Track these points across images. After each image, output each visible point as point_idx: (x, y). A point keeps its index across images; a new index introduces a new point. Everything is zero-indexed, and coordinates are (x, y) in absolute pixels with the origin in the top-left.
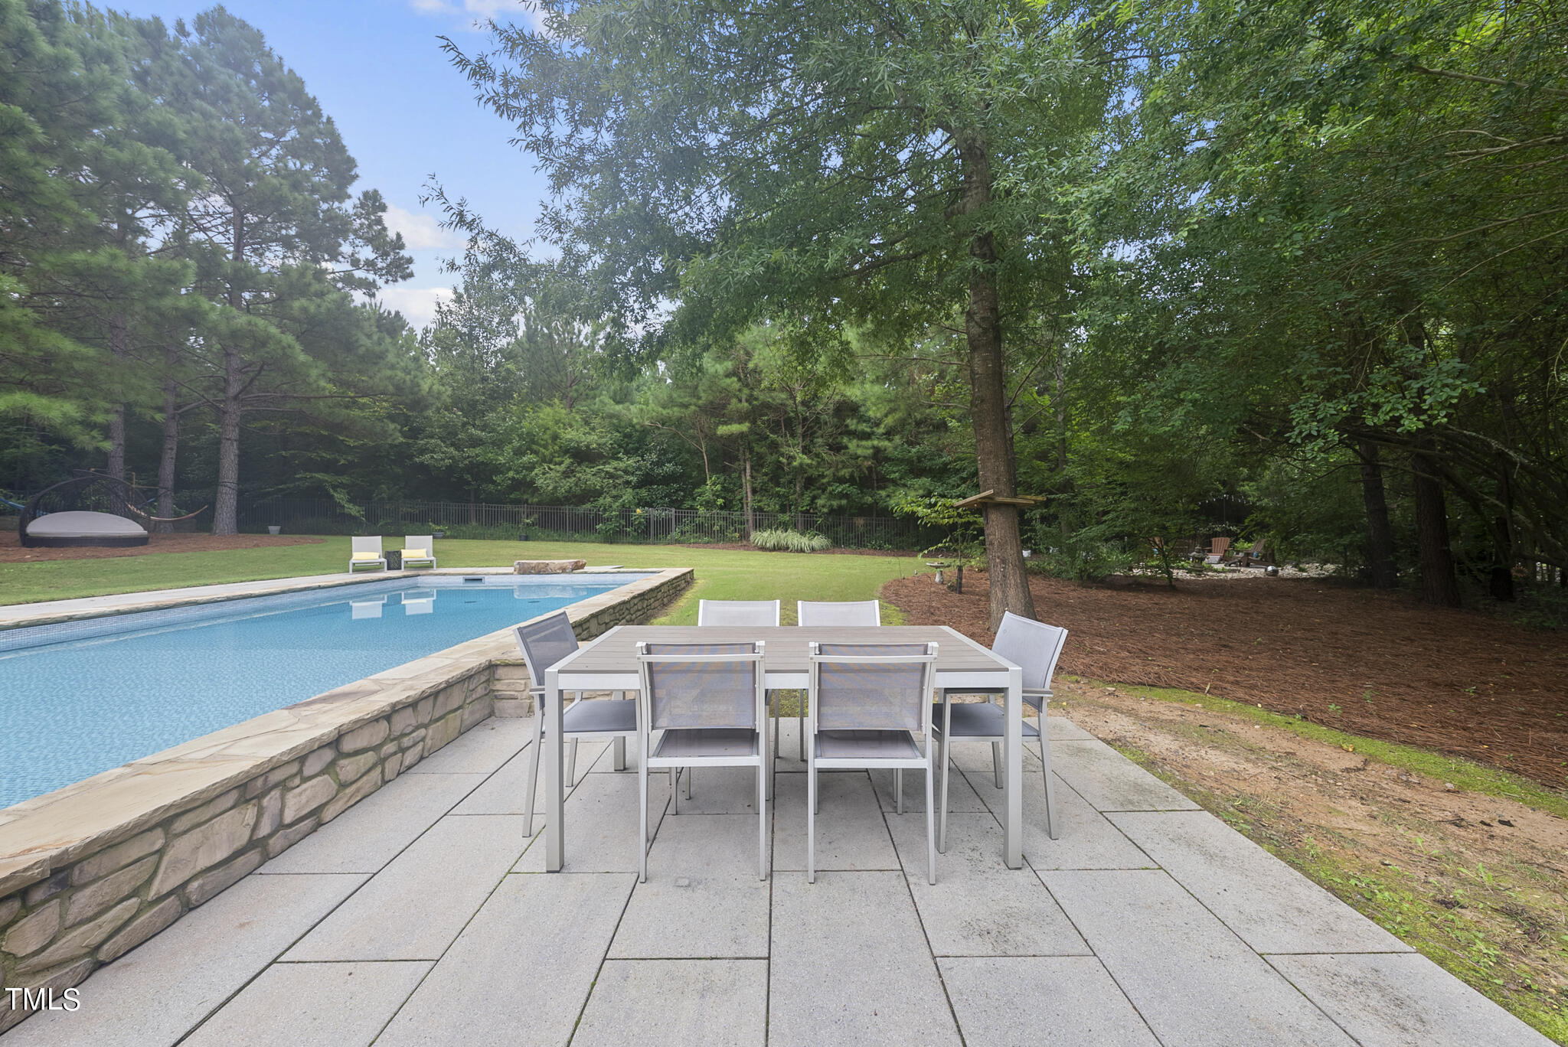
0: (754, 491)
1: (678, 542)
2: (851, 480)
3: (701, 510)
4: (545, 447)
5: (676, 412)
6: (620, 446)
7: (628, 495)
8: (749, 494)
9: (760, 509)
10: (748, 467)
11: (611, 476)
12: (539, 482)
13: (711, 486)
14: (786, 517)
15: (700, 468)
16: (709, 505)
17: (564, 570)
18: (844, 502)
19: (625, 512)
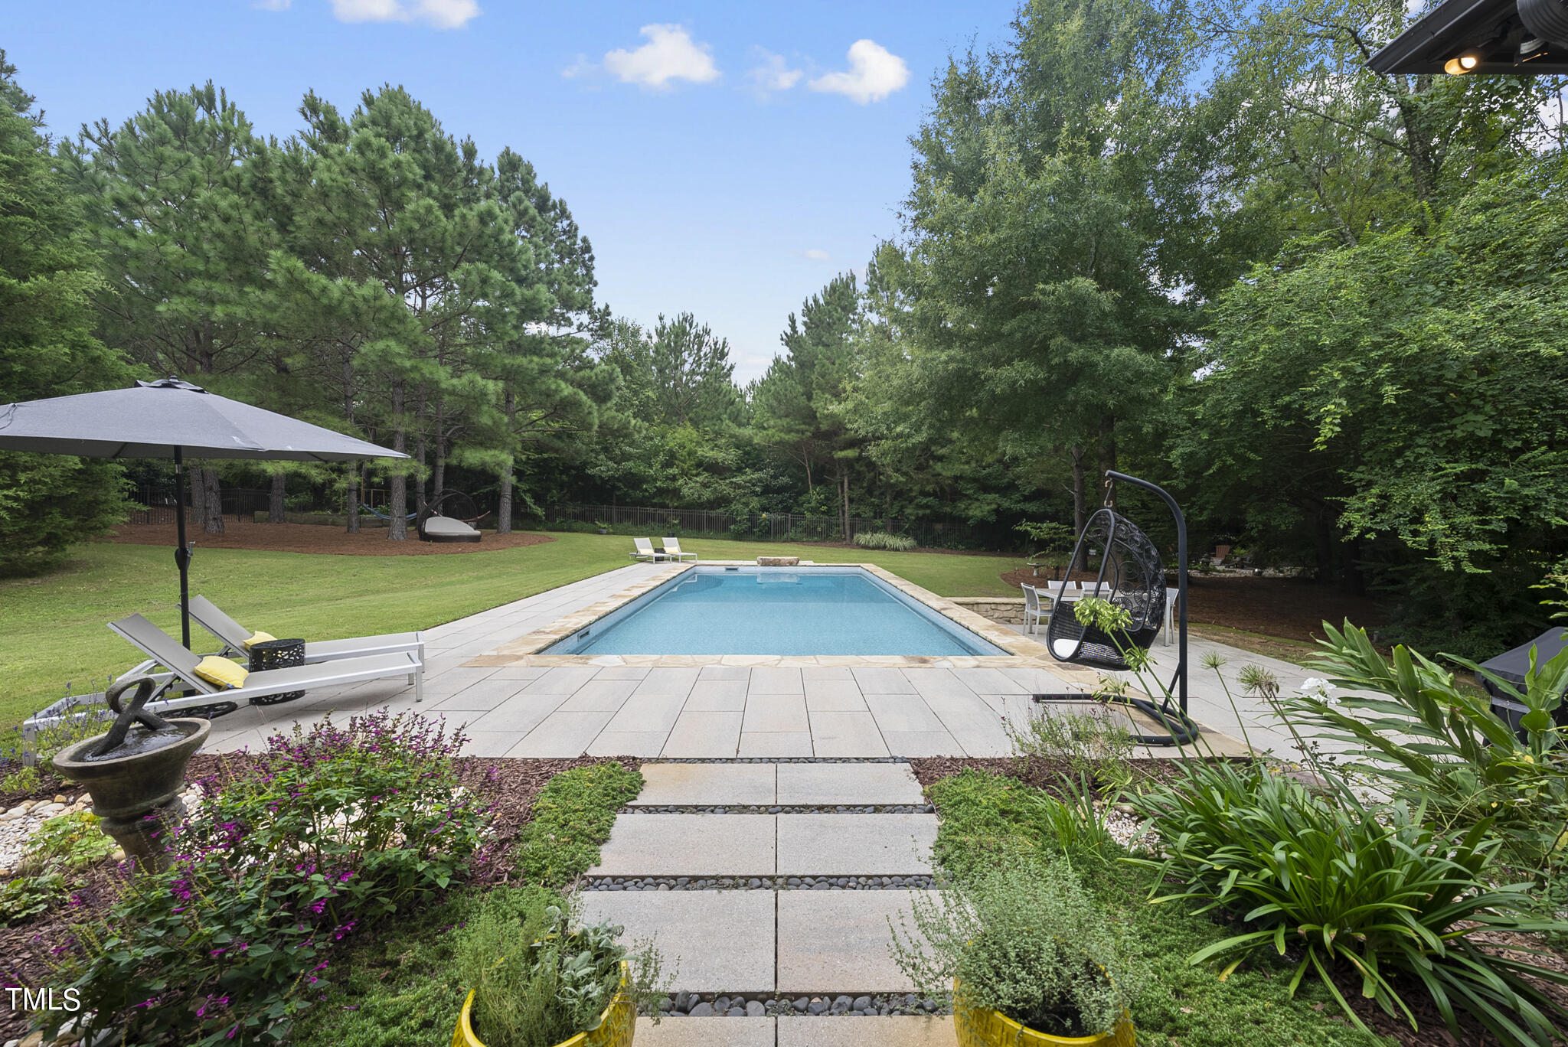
0: (851, 501)
1: (792, 540)
2: (934, 494)
3: (808, 515)
4: (684, 462)
5: (793, 437)
6: (742, 462)
7: (755, 503)
8: (846, 503)
9: (858, 515)
10: (846, 481)
11: (739, 486)
12: (685, 491)
13: (815, 495)
14: (879, 522)
15: (804, 481)
16: (813, 511)
17: (791, 564)
18: (928, 511)
19: (753, 518)
